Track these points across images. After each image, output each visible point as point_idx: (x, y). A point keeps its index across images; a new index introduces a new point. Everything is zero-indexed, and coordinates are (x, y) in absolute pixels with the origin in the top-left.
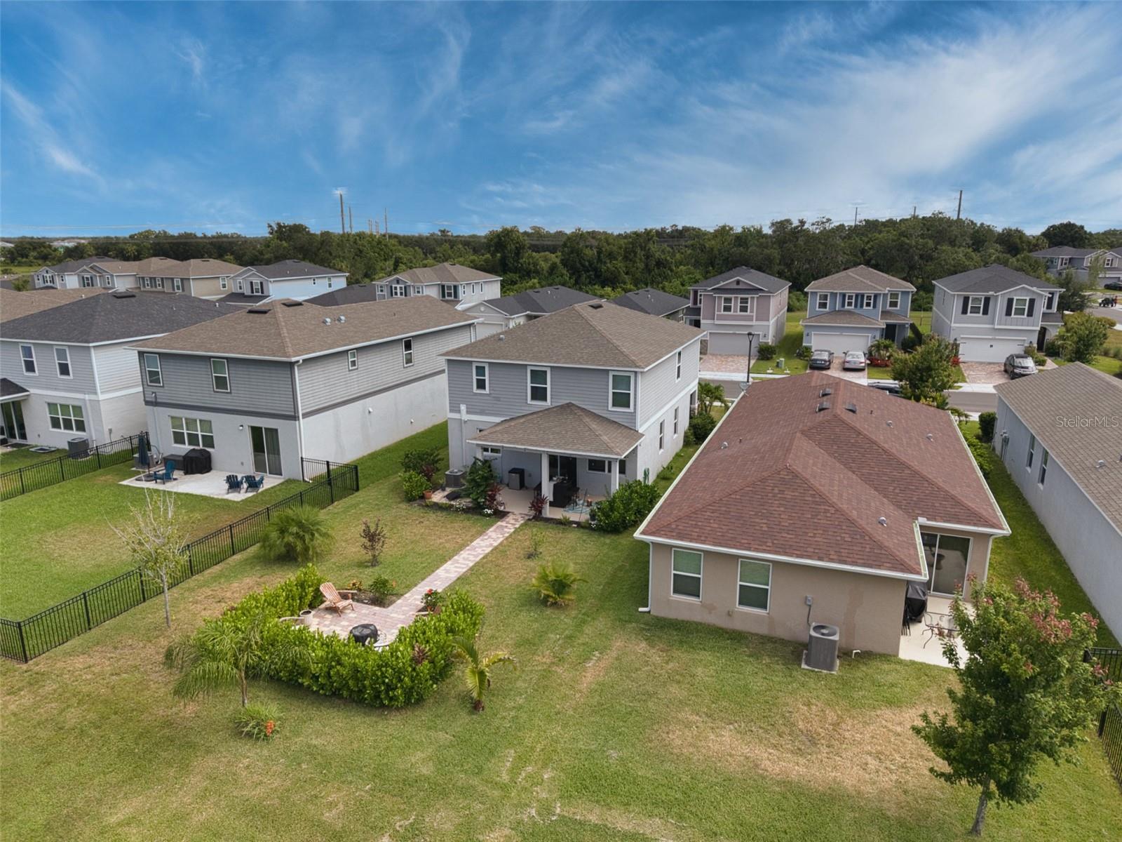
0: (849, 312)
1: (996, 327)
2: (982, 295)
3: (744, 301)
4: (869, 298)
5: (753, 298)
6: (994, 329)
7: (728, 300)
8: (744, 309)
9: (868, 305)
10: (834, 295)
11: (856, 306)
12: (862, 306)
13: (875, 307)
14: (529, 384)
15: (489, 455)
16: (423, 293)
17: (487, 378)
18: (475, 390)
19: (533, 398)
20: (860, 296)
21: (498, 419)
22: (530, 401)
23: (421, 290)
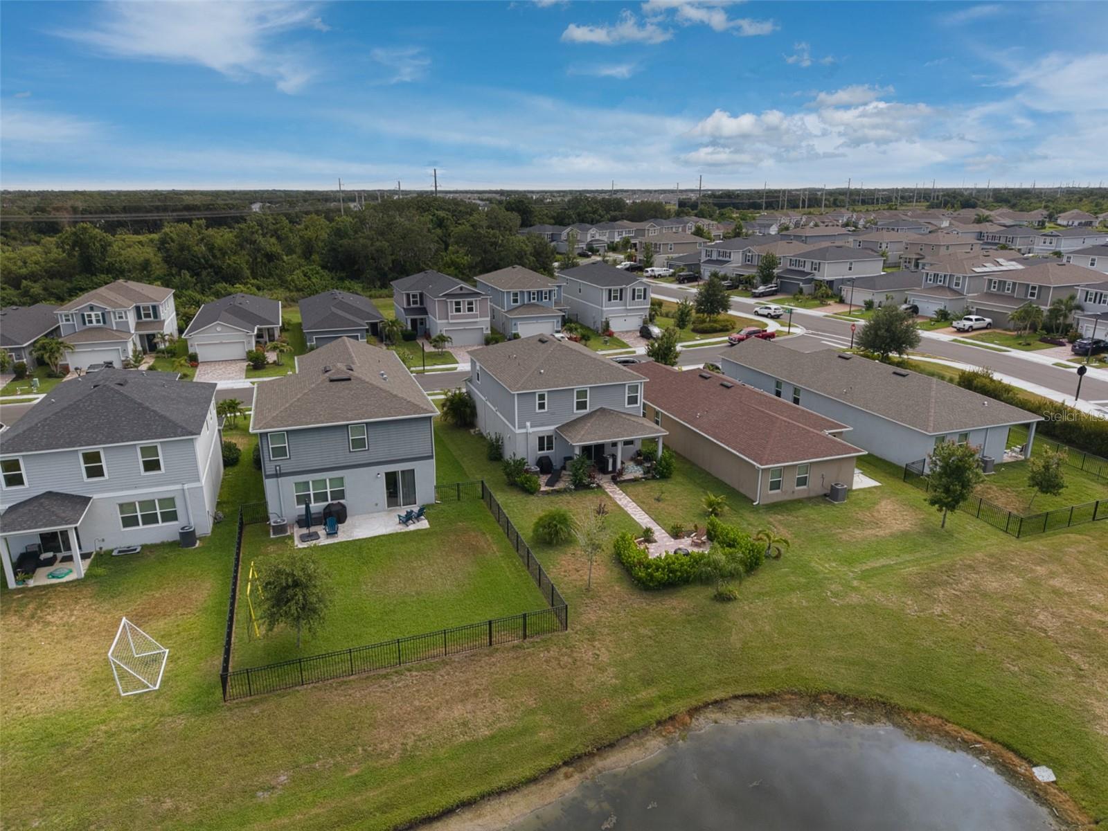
0: (533, 304)
2: (618, 287)
3: (470, 303)
4: (546, 293)
5: (476, 301)
6: (627, 309)
7: (458, 304)
8: (470, 309)
9: (546, 298)
10: (522, 293)
11: (538, 300)
12: (541, 300)
13: (550, 299)
14: (575, 400)
15: (545, 452)
16: (127, 318)
17: (546, 401)
18: (537, 411)
19: (578, 409)
20: (540, 293)
21: (553, 428)
22: (575, 411)
23: (124, 315)
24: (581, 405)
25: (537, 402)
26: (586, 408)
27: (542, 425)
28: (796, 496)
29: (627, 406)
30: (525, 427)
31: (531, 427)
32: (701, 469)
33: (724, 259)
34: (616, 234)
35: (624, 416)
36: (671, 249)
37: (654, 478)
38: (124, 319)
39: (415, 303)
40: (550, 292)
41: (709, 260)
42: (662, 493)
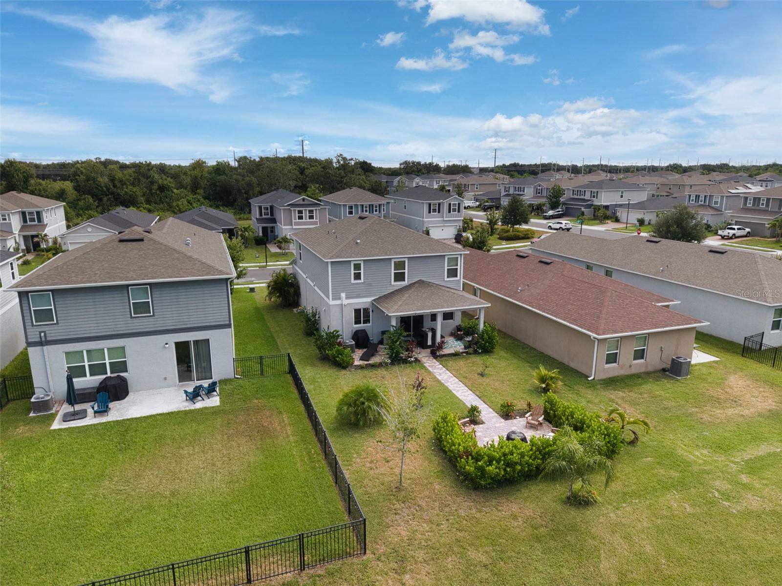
1: (445, 219)
2: (437, 202)
3: (311, 212)
4: (376, 207)
5: (316, 210)
6: (444, 220)
7: (300, 212)
8: (311, 217)
9: (376, 211)
10: (356, 206)
11: (370, 212)
12: (373, 212)
13: (380, 212)
14: (393, 272)
15: (362, 326)
16: (10, 220)
17: (362, 271)
18: (353, 281)
19: (395, 280)
20: (371, 206)
21: (369, 300)
22: (393, 283)
23: (7, 217)
24: (400, 277)
25: (353, 272)
26: (404, 280)
27: (358, 296)
28: (633, 371)
29: (446, 279)
30: (340, 299)
31: (347, 298)
32: (524, 344)
33: (519, 193)
34: (435, 183)
35: (444, 288)
36: (477, 188)
37: (475, 352)
38: (7, 221)
39: (266, 214)
40: (380, 205)
41: (507, 194)
42: (486, 367)
